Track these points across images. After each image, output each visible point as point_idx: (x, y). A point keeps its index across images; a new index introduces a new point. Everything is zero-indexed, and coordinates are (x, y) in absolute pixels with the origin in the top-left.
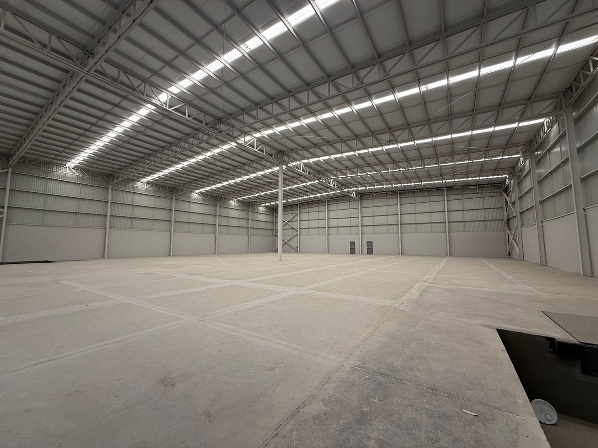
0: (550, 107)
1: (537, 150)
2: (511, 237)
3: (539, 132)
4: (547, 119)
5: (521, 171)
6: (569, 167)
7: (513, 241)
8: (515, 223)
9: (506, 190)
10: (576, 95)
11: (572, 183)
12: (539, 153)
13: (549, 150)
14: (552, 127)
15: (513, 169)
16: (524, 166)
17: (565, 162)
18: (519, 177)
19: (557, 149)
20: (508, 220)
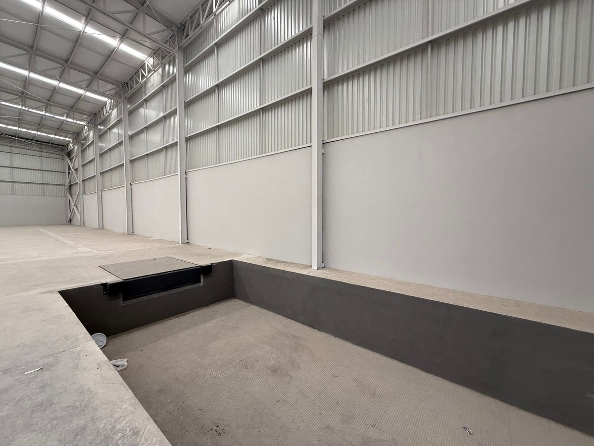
0: (112, 92)
1: (100, 124)
2: (72, 204)
3: (102, 108)
4: (109, 101)
5: (85, 139)
6: (123, 148)
7: (75, 207)
8: (77, 190)
9: (69, 154)
10: (130, 92)
11: (124, 162)
12: (102, 128)
13: (110, 129)
14: (113, 110)
15: (77, 135)
16: (88, 135)
17: (120, 143)
18: (83, 145)
19: (115, 130)
20: (70, 186)
